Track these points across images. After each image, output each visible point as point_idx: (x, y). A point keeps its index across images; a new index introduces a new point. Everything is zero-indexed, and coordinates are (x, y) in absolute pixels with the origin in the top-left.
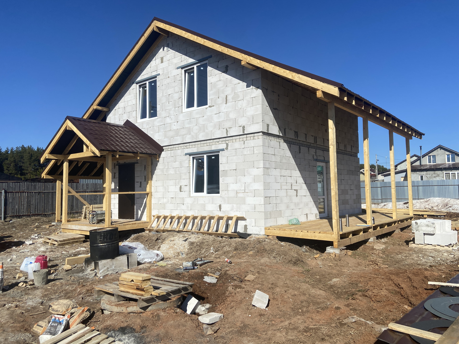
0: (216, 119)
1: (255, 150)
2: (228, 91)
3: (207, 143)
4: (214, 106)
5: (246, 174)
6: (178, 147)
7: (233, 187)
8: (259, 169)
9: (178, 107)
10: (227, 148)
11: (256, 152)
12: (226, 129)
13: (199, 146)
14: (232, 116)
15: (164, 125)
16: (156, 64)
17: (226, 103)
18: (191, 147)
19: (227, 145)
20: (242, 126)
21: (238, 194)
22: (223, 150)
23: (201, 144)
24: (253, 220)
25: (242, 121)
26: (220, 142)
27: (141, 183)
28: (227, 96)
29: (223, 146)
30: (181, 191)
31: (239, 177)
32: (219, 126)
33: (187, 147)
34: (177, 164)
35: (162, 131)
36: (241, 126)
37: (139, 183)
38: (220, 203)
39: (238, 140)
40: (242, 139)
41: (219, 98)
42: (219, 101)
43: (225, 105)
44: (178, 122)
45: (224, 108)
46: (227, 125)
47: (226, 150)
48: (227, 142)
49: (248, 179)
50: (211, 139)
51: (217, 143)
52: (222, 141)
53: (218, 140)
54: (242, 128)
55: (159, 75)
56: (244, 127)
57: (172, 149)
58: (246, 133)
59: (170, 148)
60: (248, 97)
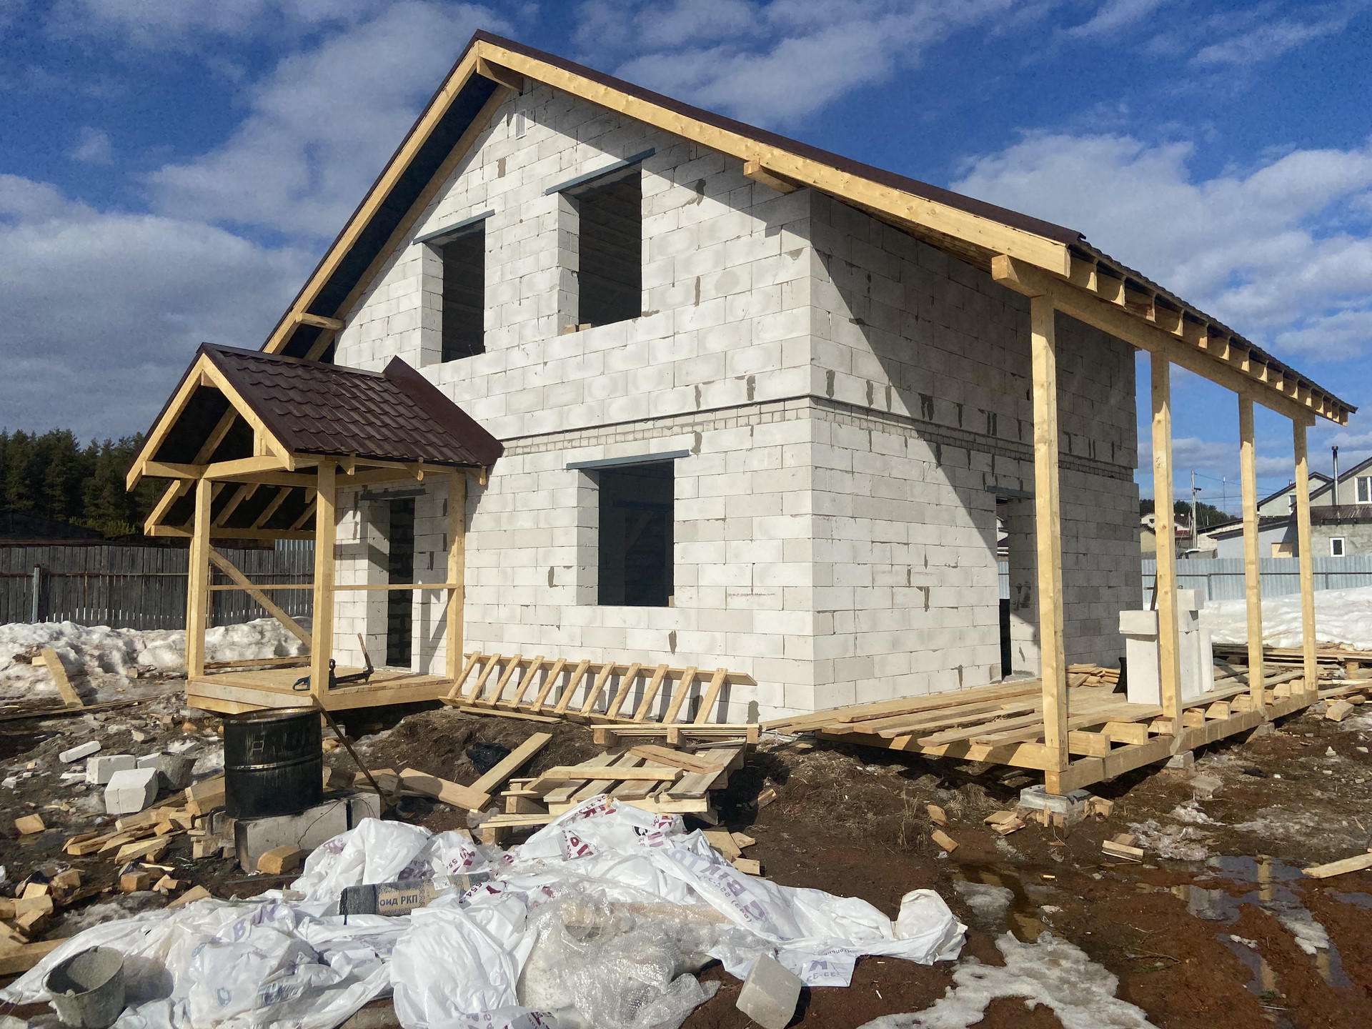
0: (664, 354)
1: (787, 456)
2: (704, 264)
3: (634, 432)
4: (657, 312)
5: (756, 535)
6: (546, 444)
7: (714, 576)
8: (798, 518)
9: (549, 316)
10: (697, 449)
11: (789, 461)
12: (697, 388)
13: (611, 440)
14: (715, 344)
15: (505, 372)
16: (485, 181)
17: (697, 303)
18: (584, 443)
19: (698, 438)
20: (746, 378)
21: (729, 598)
22: (684, 454)
23: (617, 436)
24: (778, 688)
25: (747, 362)
26: (676, 429)
27: (432, 554)
28: (698, 279)
29: (686, 442)
30: (551, 585)
31: (734, 543)
32: (674, 376)
33: (574, 444)
34: (540, 499)
35: (498, 393)
36: (742, 378)
37: (428, 554)
38: (674, 627)
39: (732, 423)
40: (744, 420)
41: (673, 286)
42: (676, 295)
43: (693, 308)
44: (545, 363)
45: (690, 318)
46: (701, 372)
47: (693, 456)
48: (698, 429)
49: (762, 551)
50: (647, 417)
51: (666, 432)
52: (682, 426)
53: (668, 422)
54: (745, 382)
55: (492, 213)
56: (751, 381)
57: (527, 450)
58: (757, 399)
59: (523, 447)
60: (766, 283)
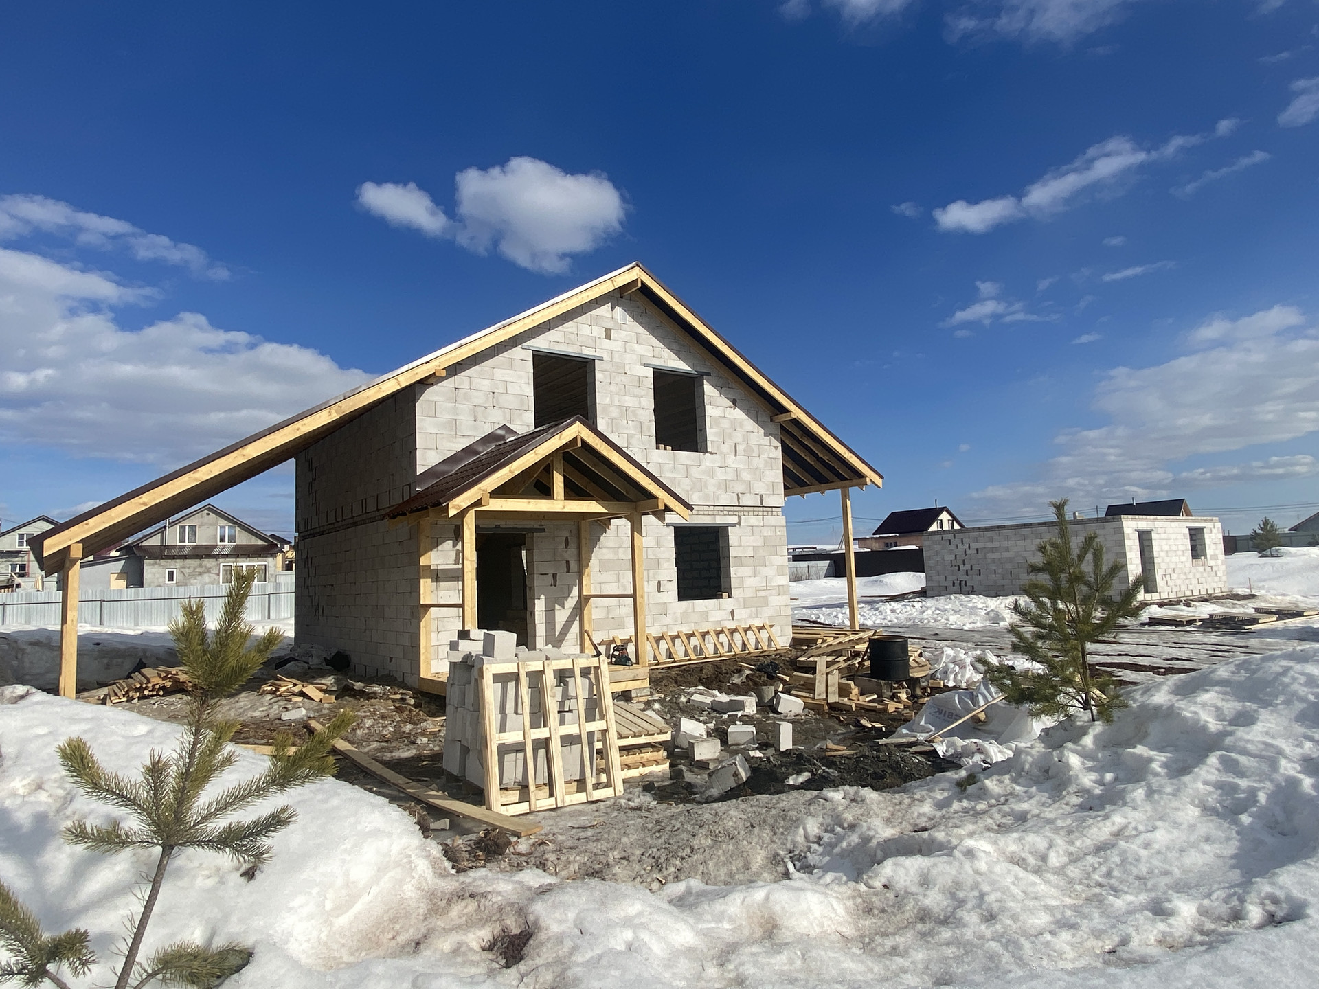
0: (721, 475)
1: (777, 530)
2: (738, 438)
4: (716, 453)
5: (767, 563)
7: (750, 582)
8: (783, 557)
9: (649, 436)
10: (739, 523)
11: (778, 533)
12: (737, 495)
14: (746, 476)
16: (593, 335)
17: (736, 455)
19: (739, 518)
20: (759, 494)
21: (757, 592)
22: (733, 525)
25: (760, 488)
26: (724, 512)
27: (555, 576)
28: (736, 444)
29: (734, 519)
30: (659, 591)
31: (758, 567)
32: (725, 486)
34: (650, 541)
38: (732, 608)
39: (751, 513)
40: (756, 513)
41: (724, 443)
42: (725, 448)
47: (738, 526)
48: (740, 514)
49: (769, 571)
50: (714, 504)
53: (721, 508)
55: (601, 359)
56: (762, 497)
58: (764, 505)
60: (765, 456)
